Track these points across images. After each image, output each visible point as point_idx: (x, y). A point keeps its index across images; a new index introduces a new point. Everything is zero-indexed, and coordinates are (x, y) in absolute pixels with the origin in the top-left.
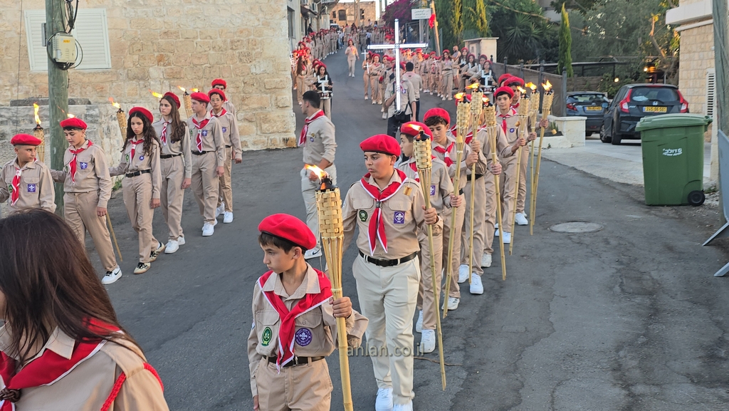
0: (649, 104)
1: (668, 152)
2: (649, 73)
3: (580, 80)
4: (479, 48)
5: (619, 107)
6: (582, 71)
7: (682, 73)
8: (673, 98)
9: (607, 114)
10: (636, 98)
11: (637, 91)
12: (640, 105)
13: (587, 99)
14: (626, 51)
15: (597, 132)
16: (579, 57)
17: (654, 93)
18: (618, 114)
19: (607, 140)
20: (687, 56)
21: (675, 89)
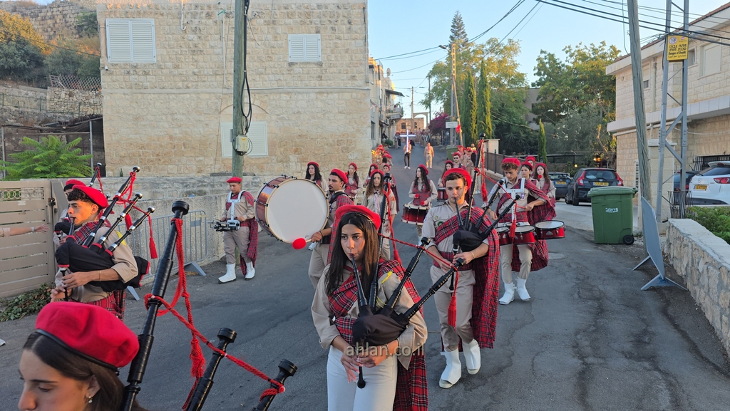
0: (597, 180)
1: (609, 210)
2: (597, 162)
3: (552, 166)
4: (487, 146)
5: (577, 182)
6: (553, 160)
7: (618, 162)
8: (613, 177)
9: (569, 187)
10: (587, 177)
11: (589, 173)
12: (591, 181)
13: (557, 177)
14: (582, 148)
15: (563, 198)
16: (551, 151)
17: (600, 174)
18: (577, 186)
19: (570, 203)
20: (621, 151)
21: (614, 172)
